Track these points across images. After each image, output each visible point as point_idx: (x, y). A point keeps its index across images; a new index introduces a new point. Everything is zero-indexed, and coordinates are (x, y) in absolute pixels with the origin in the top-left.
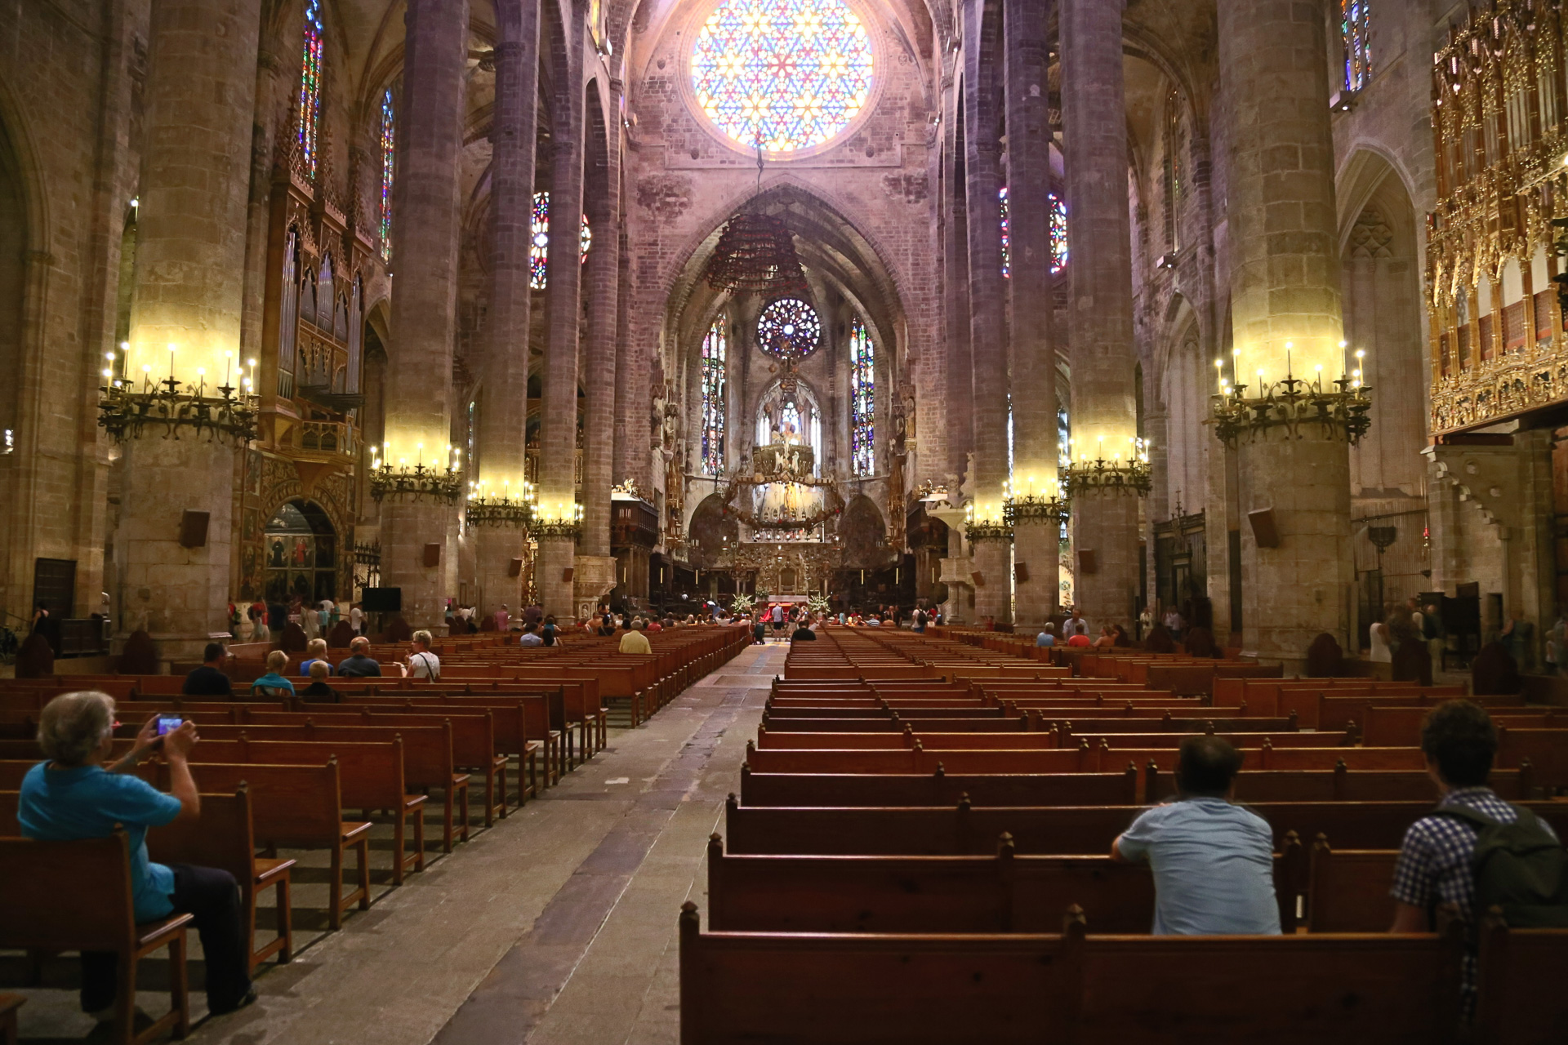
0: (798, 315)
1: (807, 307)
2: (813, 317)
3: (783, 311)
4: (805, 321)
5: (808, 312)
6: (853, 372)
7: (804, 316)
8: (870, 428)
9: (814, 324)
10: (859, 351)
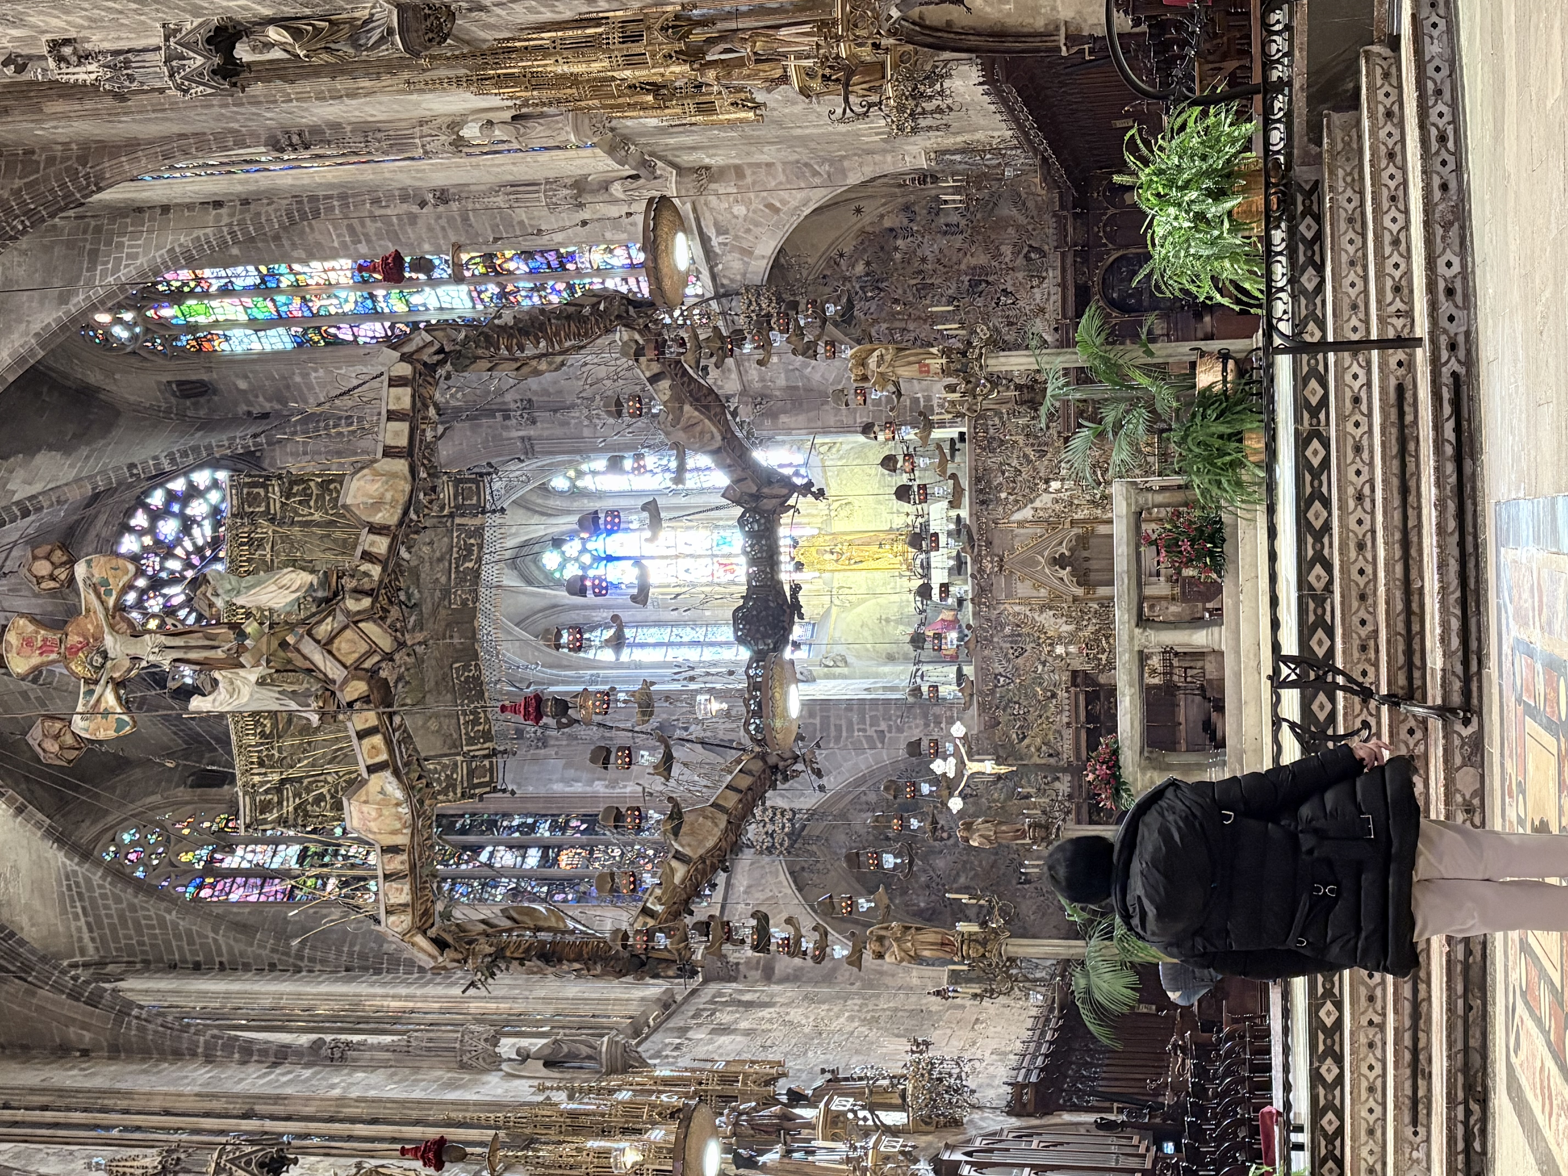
0: (165, 550)
1: (140, 520)
2: (171, 497)
3: (155, 605)
4: (187, 524)
5: (155, 516)
6: (334, 342)
7: (168, 528)
8: (519, 267)
9: (193, 492)
10: (256, 325)
